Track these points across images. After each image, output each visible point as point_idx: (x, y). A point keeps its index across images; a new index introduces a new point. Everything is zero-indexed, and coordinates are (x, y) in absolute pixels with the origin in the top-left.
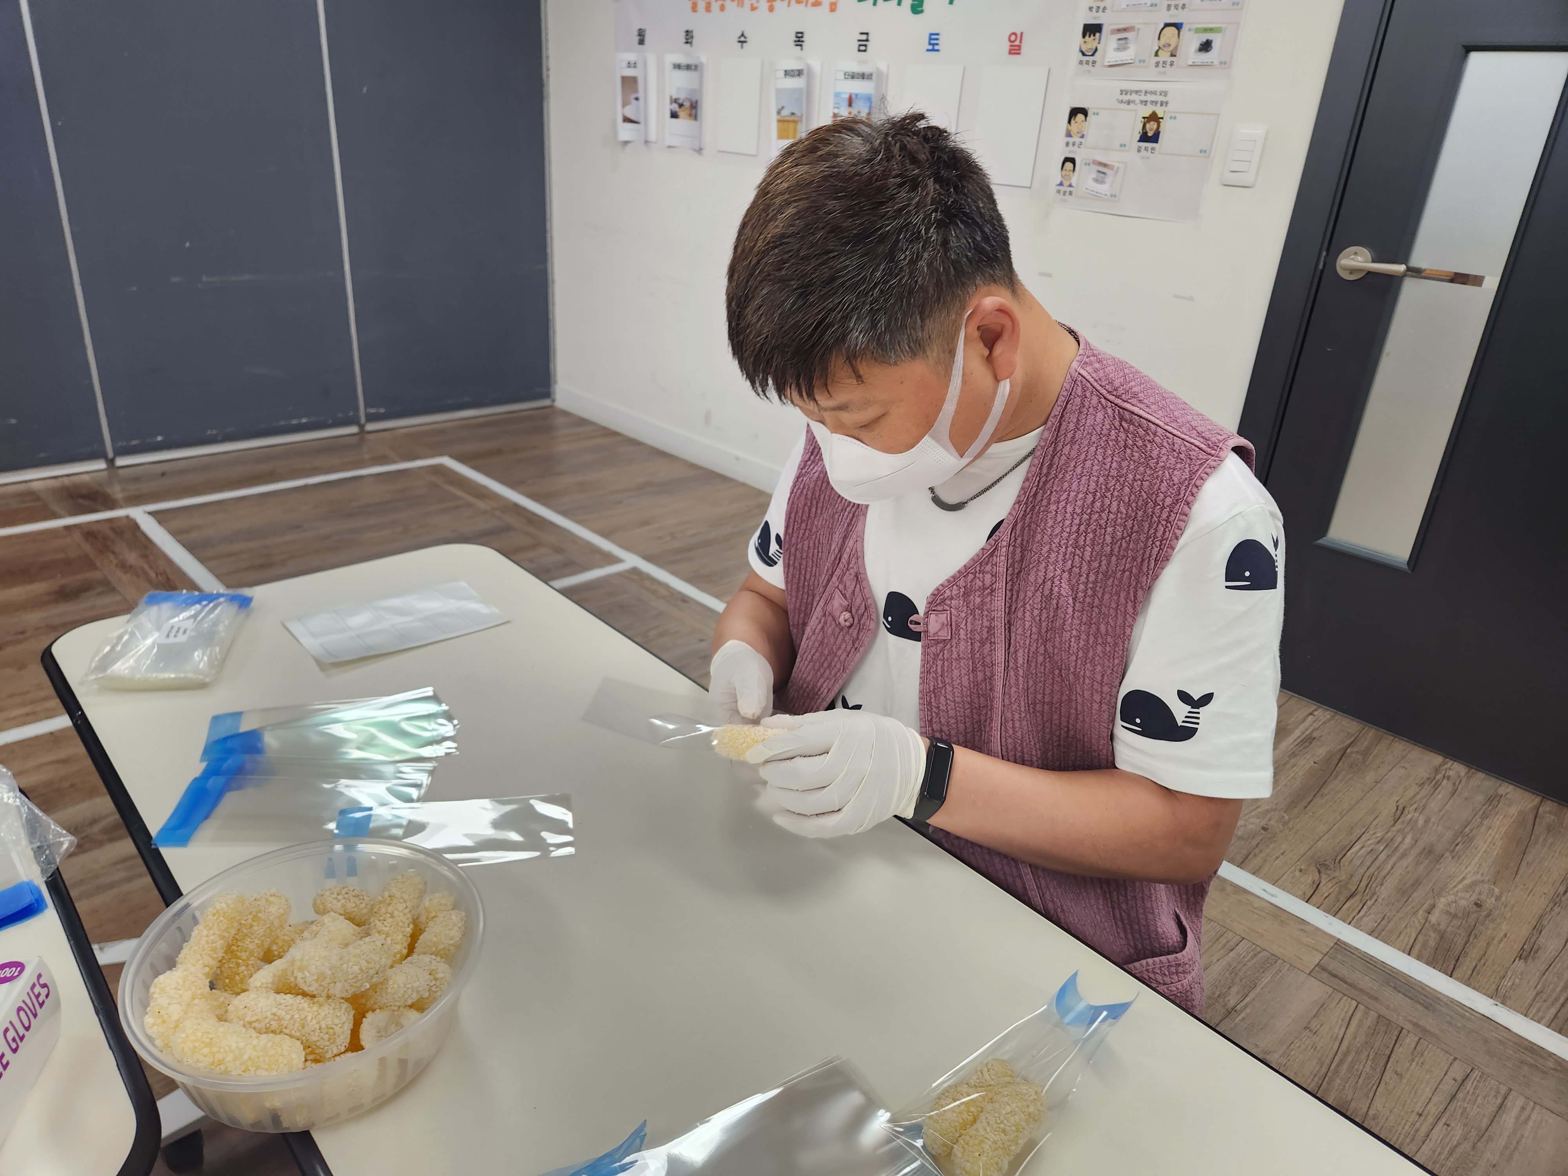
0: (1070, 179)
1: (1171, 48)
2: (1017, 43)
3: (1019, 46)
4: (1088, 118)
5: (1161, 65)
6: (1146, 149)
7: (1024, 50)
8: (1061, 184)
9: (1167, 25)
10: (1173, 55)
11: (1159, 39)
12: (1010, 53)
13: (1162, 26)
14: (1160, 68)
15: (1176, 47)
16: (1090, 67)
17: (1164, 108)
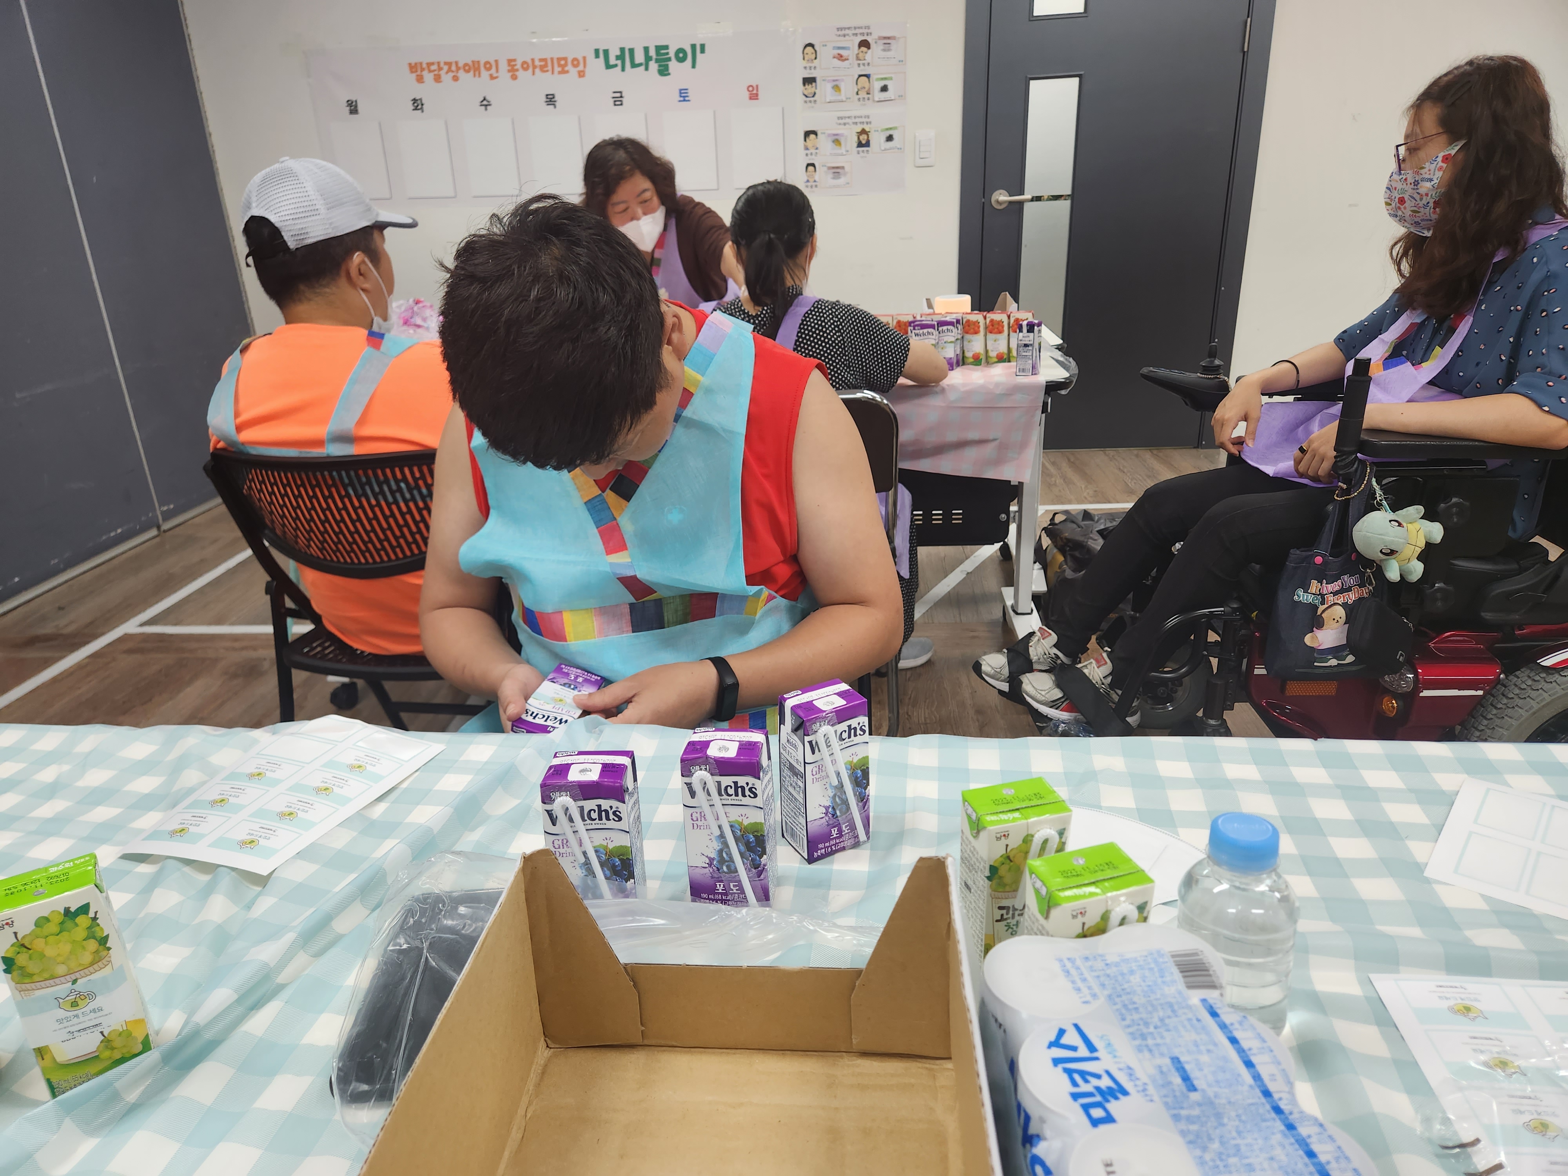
0: (813, 177)
1: (867, 89)
2: (755, 92)
3: (757, 95)
4: (818, 137)
5: (861, 100)
6: (863, 151)
7: (759, 97)
8: (808, 181)
9: (860, 76)
10: (868, 94)
11: (857, 84)
12: (751, 99)
13: (857, 76)
14: (861, 101)
15: (869, 89)
16: (813, 104)
17: (869, 125)
